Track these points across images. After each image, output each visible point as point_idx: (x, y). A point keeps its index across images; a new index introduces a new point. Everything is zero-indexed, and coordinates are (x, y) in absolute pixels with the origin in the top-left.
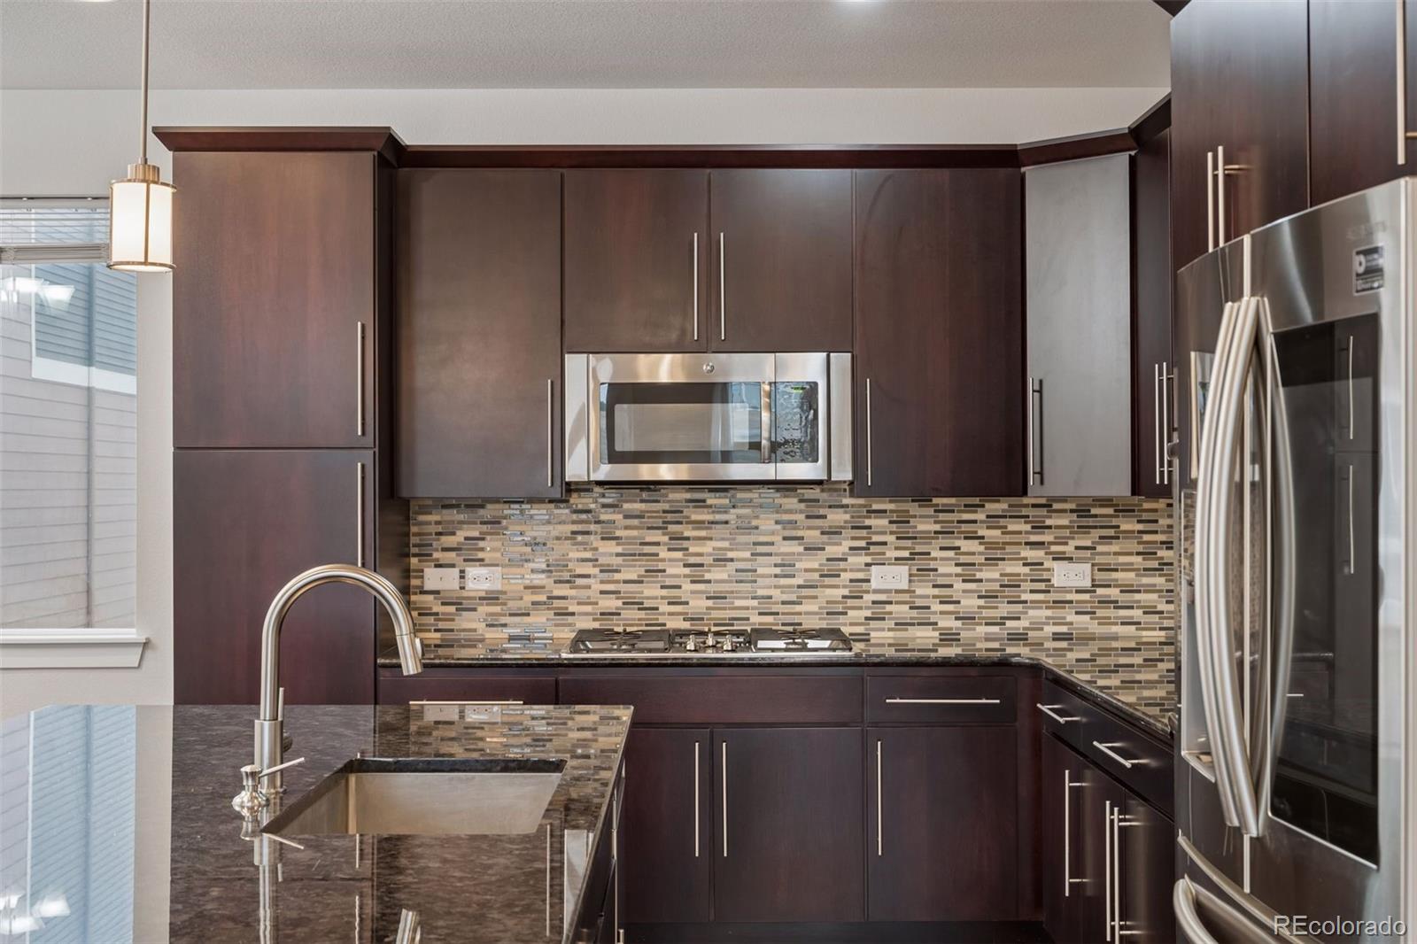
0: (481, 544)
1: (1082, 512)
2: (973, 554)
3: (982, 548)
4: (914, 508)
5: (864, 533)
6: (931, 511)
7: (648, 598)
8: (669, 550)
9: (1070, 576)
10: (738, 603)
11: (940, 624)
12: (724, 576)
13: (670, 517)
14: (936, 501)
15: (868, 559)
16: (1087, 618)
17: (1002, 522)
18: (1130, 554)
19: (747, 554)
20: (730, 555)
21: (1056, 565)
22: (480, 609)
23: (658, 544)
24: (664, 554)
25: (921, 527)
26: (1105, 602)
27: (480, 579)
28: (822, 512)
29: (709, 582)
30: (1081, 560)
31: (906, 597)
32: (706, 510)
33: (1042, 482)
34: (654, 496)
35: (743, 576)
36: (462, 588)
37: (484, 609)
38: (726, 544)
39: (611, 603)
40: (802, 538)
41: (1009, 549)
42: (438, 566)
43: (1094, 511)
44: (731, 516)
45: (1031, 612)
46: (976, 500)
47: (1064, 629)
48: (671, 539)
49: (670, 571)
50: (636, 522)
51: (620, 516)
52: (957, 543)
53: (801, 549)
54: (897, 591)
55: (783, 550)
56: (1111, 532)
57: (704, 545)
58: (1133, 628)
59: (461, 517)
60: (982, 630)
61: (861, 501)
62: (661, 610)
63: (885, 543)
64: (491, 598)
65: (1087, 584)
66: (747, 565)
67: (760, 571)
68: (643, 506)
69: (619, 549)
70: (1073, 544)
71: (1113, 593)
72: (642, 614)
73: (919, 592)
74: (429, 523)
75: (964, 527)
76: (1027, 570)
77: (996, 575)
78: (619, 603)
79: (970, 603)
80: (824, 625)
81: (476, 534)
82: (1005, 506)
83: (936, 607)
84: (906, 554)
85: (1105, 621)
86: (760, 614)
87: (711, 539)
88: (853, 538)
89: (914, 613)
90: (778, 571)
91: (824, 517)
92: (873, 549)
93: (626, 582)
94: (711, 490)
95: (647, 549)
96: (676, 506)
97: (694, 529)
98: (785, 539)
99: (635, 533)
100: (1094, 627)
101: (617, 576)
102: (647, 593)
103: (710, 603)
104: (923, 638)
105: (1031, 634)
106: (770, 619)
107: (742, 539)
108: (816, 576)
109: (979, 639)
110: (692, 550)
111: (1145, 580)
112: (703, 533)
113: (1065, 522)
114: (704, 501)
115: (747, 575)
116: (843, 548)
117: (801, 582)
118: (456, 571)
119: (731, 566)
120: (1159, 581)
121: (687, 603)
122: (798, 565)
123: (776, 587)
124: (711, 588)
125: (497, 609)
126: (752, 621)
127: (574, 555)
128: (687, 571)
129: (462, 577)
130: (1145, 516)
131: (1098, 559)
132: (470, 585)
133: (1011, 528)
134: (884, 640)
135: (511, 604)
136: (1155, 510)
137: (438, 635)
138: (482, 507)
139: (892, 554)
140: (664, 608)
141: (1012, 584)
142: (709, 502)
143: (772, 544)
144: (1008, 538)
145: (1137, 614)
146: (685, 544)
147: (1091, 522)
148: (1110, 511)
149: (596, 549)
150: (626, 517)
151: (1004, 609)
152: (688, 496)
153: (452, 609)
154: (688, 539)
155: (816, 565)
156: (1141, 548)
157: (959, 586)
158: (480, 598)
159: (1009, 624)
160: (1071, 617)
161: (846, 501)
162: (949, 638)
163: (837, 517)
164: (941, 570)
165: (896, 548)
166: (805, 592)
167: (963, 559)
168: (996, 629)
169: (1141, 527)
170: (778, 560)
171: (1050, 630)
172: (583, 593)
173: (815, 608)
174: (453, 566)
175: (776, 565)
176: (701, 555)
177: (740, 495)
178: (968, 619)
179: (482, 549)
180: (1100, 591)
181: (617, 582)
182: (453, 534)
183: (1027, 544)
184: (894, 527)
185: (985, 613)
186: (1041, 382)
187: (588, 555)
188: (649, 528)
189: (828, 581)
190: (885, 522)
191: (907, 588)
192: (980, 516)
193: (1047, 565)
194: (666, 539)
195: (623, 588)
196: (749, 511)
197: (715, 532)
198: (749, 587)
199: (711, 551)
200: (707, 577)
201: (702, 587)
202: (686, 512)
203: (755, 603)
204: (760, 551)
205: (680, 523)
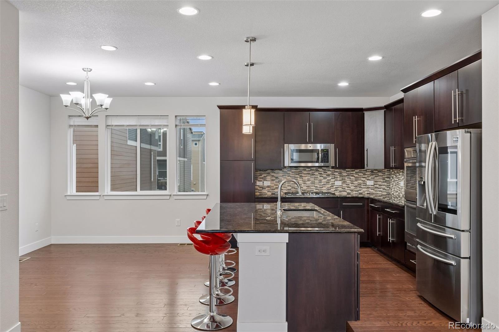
0: (267, 177)
1: (372, 171)
2: (353, 179)
3: (354, 178)
4: (342, 171)
5: (334, 175)
6: (346, 171)
9: (370, 183)
10: (312, 188)
11: (347, 191)
12: (309, 183)
13: (300, 173)
14: (346, 170)
15: (335, 180)
16: (373, 190)
17: (358, 173)
18: (380, 179)
19: (313, 179)
20: (310, 179)
21: (367, 181)
22: (266, 189)
24: (299, 179)
25: (344, 174)
26: (376, 188)
27: (267, 183)
28: (326, 172)
30: (372, 180)
31: (341, 187)
33: (367, 166)
34: (297, 169)
36: (263, 185)
37: (267, 189)
38: (310, 177)
39: (290, 188)
40: (323, 176)
41: (359, 178)
42: (259, 181)
43: (374, 172)
44: (311, 172)
45: (363, 189)
46: (353, 170)
47: (369, 192)
48: (300, 176)
49: (300, 182)
50: (294, 173)
51: (291, 172)
52: (350, 177)
53: (323, 178)
54: (340, 186)
55: (320, 178)
56: (377, 175)
57: (305, 177)
58: (381, 192)
59: (263, 172)
60: (354, 192)
61: (333, 170)
63: (337, 177)
64: (268, 187)
65: (373, 184)
66: (313, 181)
67: (316, 182)
68: (295, 171)
70: (370, 177)
71: (377, 186)
72: (295, 190)
73: (343, 186)
74: (257, 173)
75: (351, 174)
76: (362, 182)
77: (357, 183)
78: (291, 188)
79: (352, 188)
80: (327, 191)
81: (266, 175)
82: (359, 171)
83: (346, 188)
84: (341, 179)
85: (376, 191)
87: (307, 176)
88: (332, 176)
89: (343, 189)
90: (319, 182)
91: (327, 172)
92: (335, 178)
93: (292, 184)
94: (307, 168)
95: (296, 178)
96: (301, 171)
98: (320, 176)
99: (293, 175)
100: (374, 192)
103: (307, 188)
104: (344, 194)
105: (363, 193)
106: (317, 190)
107: (312, 176)
108: (325, 183)
109: (354, 194)
111: (383, 184)
112: (305, 175)
113: (369, 173)
115: (313, 183)
116: (331, 177)
117: (323, 184)
118: (262, 182)
119: (311, 181)
120: (386, 184)
122: (322, 181)
123: (319, 185)
124: (307, 185)
125: (269, 189)
128: (303, 182)
129: (263, 183)
130: (383, 172)
131: (375, 180)
132: (265, 184)
133: (360, 174)
134: (337, 194)
135: (272, 188)
136: (385, 171)
137: (259, 193)
138: (267, 171)
139: (339, 179)
141: (360, 184)
142: (307, 170)
144: (359, 176)
145: (382, 190)
146: (302, 177)
147: (373, 173)
148: (377, 171)
151: (358, 189)
152: (303, 169)
153: (261, 189)
154: (303, 176)
155: (325, 181)
156: (382, 178)
157: (350, 185)
158: (267, 187)
159: (359, 191)
160: (370, 190)
161: (330, 170)
162: (349, 194)
163: (329, 173)
164: (347, 182)
165: (340, 178)
166: (323, 186)
167: (351, 180)
168: (357, 192)
169: (382, 174)
170: (319, 180)
171: (366, 192)
173: (325, 189)
174: (261, 181)
175: (318, 181)
176: (305, 179)
177: (312, 169)
178: (352, 190)
179: (267, 178)
180: (375, 186)
181: (290, 184)
182: (261, 175)
183: (362, 177)
184: (339, 174)
185: (355, 189)
186: (367, 149)
188: (296, 174)
189: (327, 184)
190: (338, 173)
191: (341, 185)
192: (354, 172)
193: (366, 181)
194: (299, 176)
195: (291, 185)
196: (314, 172)
197: (307, 175)
198: (314, 185)
199: (307, 178)
200: (306, 183)
201: (305, 185)
202: (303, 172)
203: (315, 188)
204: (316, 178)
205: (302, 173)
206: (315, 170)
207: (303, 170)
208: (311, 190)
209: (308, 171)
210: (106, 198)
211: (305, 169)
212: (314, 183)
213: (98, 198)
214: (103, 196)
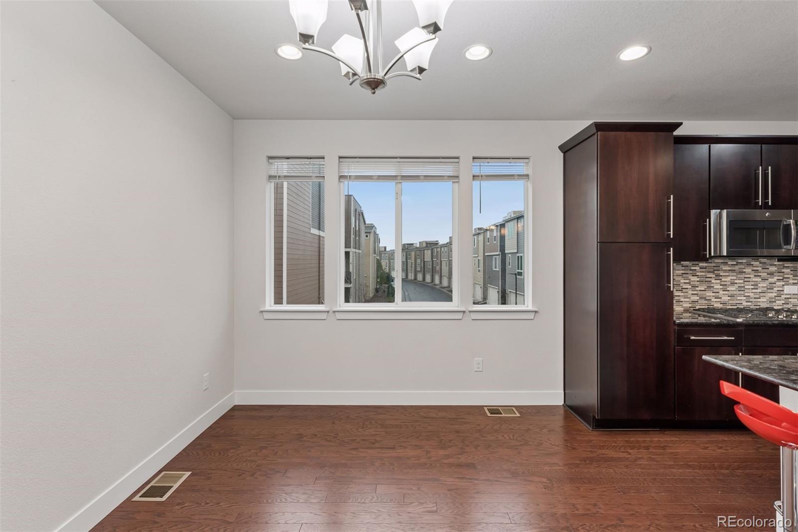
5: (782, 274)
7: (708, 296)
8: (715, 280)
10: (739, 298)
12: (734, 289)
13: (715, 268)
15: (783, 283)
19: (742, 281)
20: (736, 281)
23: (711, 278)
24: (713, 281)
28: (767, 267)
29: (729, 291)
31: (796, 296)
32: (728, 266)
35: (740, 289)
38: (735, 278)
39: (696, 298)
40: (760, 276)
44: (737, 268)
48: (716, 276)
49: (715, 287)
50: (704, 270)
53: (760, 280)
54: (793, 294)
55: (755, 280)
57: (727, 278)
61: (781, 263)
62: (712, 300)
63: (789, 278)
66: (743, 285)
67: (746, 287)
68: (706, 264)
69: (698, 279)
72: (706, 302)
84: (796, 282)
86: (746, 302)
87: (729, 276)
88: (778, 276)
90: (752, 287)
91: (768, 269)
92: (785, 280)
93: (700, 290)
95: (707, 279)
96: (718, 265)
97: (724, 272)
98: (755, 276)
99: (703, 274)
101: (697, 289)
102: (708, 294)
103: (729, 298)
106: (750, 304)
107: (739, 276)
108: (765, 289)
110: (723, 280)
112: (727, 274)
114: (727, 263)
115: (741, 289)
116: (776, 278)
117: (760, 291)
119: (736, 286)
121: (721, 298)
122: (759, 285)
123: (751, 293)
124: (729, 293)
126: (743, 304)
127: (683, 281)
128: (721, 287)
139: (791, 281)
140: (714, 300)
143: (750, 278)
146: (720, 278)
149: (690, 279)
150: (700, 268)
152: (722, 261)
154: (721, 276)
155: (765, 285)
161: (776, 263)
163: (773, 269)
166: (762, 294)
170: (753, 283)
172: (686, 294)
173: (765, 300)
175: (752, 285)
176: (726, 281)
177: (740, 261)
181: (697, 290)
184: (792, 272)
187: (687, 281)
188: (708, 272)
189: (769, 291)
190: (789, 270)
191: (796, 293)
194: (714, 276)
195: (699, 293)
196: (743, 267)
197: (731, 274)
198: (742, 292)
199: (729, 280)
200: (728, 289)
201: (726, 292)
202: (721, 266)
203: (745, 298)
204: (746, 280)
205: (719, 270)
206: (745, 263)
207: (722, 263)
208: (738, 302)
209: (732, 265)
210: (339, 316)
211: (726, 261)
212: (743, 289)
213: (324, 316)
214: (334, 312)
